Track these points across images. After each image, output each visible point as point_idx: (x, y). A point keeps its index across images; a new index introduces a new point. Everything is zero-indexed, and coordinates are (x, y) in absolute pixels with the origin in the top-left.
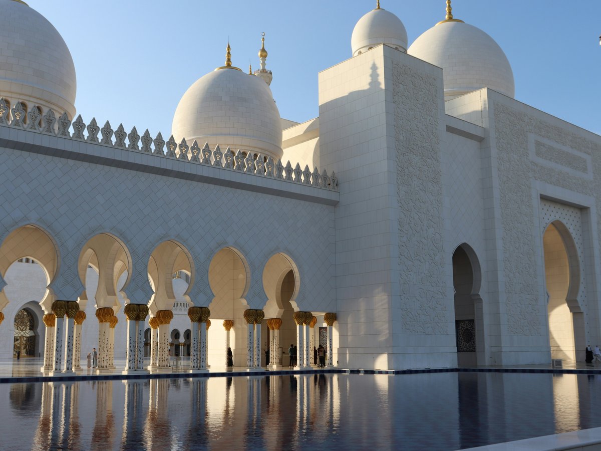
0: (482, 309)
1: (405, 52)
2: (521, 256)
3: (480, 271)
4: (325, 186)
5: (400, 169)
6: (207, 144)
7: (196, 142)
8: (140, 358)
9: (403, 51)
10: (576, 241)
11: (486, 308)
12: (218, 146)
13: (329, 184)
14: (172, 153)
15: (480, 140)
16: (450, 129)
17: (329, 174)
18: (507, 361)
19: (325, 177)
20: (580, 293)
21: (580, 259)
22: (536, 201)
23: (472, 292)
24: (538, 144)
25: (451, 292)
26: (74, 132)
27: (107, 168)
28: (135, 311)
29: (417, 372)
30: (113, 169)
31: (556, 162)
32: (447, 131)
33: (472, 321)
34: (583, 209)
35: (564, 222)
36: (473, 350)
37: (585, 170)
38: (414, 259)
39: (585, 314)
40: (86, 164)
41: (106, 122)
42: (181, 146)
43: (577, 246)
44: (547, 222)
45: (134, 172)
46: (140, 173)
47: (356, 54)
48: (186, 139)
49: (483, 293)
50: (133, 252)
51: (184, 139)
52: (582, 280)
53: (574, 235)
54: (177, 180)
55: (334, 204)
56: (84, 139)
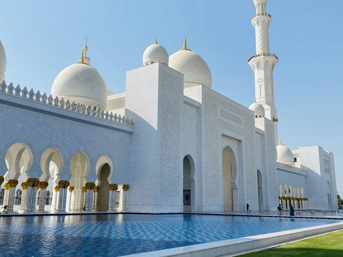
0: (194, 185)
1: (167, 66)
2: (212, 161)
3: (194, 167)
4: (127, 125)
5: (163, 119)
6: (68, 100)
7: (63, 98)
8: (34, 206)
9: (166, 65)
10: (235, 155)
11: (197, 185)
12: (74, 101)
13: (129, 124)
14: (56, 105)
15: (198, 108)
16: (185, 102)
17: (130, 119)
18: (205, 210)
19: (128, 121)
20: (237, 179)
21: (237, 164)
22: (220, 137)
23: (191, 177)
24: (222, 111)
25: (182, 177)
26: (8, 91)
27: (23, 110)
28: (33, 182)
29: (166, 214)
30: (27, 110)
31: (229, 120)
32: (184, 103)
33: (190, 190)
34: (239, 141)
35: (231, 146)
36: (189, 204)
37: (241, 123)
38: (166, 161)
39: (238, 189)
40: (13, 107)
41: (24, 87)
42: (55, 100)
43: (236, 158)
44: (224, 146)
45: (37, 113)
46: (40, 114)
47: (145, 64)
48: (58, 97)
49: (195, 178)
50: (34, 153)
51: (57, 96)
52: (237, 173)
53: (235, 153)
54: (58, 118)
55: (131, 133)
56: (13, 95)
